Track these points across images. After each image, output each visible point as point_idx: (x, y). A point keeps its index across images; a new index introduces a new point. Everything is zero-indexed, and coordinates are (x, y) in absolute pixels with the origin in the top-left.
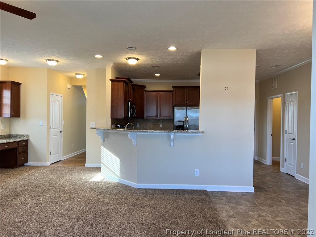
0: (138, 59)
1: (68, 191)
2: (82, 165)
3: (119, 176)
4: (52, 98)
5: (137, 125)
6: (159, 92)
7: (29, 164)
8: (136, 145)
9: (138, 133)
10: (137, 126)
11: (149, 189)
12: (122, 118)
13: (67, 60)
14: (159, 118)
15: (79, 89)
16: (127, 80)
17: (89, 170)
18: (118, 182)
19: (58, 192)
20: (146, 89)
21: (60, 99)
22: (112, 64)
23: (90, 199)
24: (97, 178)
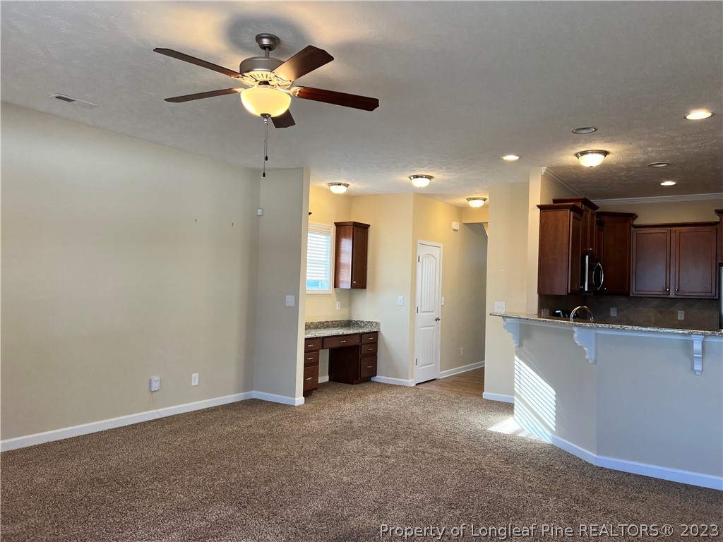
0: (605, 153)
1: (441, 443)
2: (478, 393)
3: (554, 429)
4: (421, 252)
5: (612, 312)
6: (674, 229)
7: (379, 378)
8: (595, 362)
9: (598, 332)
10: (612, 315)
11: (629, 474)
12: (564, 293)
13: (448, 174)
14: (674, 296)
15: (476, 232)
16: (579, 205)
17: (490, 407)
18: (551, 442)
19: (422, 441)
20: (636, 222)
21: (437, 253)
22: (543, 171)
23: (482, 469)
24: (504, 426)
